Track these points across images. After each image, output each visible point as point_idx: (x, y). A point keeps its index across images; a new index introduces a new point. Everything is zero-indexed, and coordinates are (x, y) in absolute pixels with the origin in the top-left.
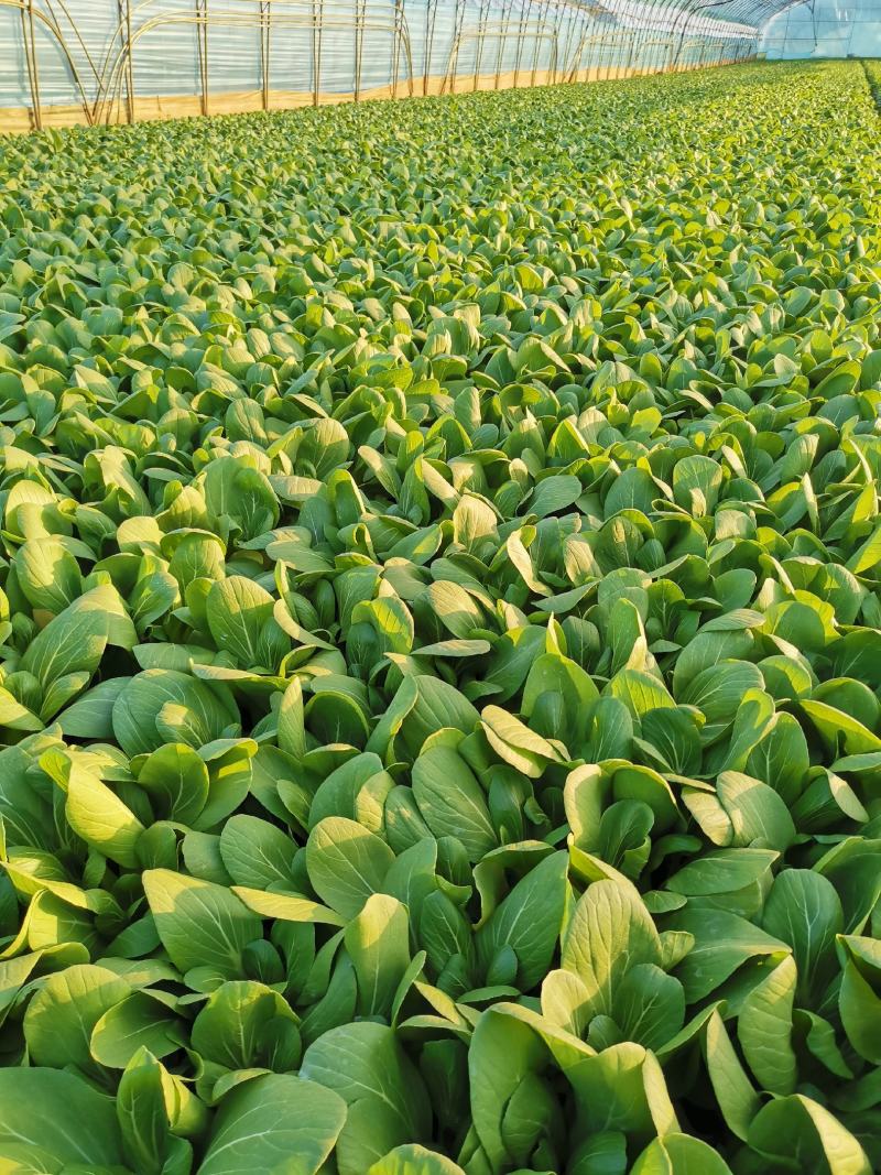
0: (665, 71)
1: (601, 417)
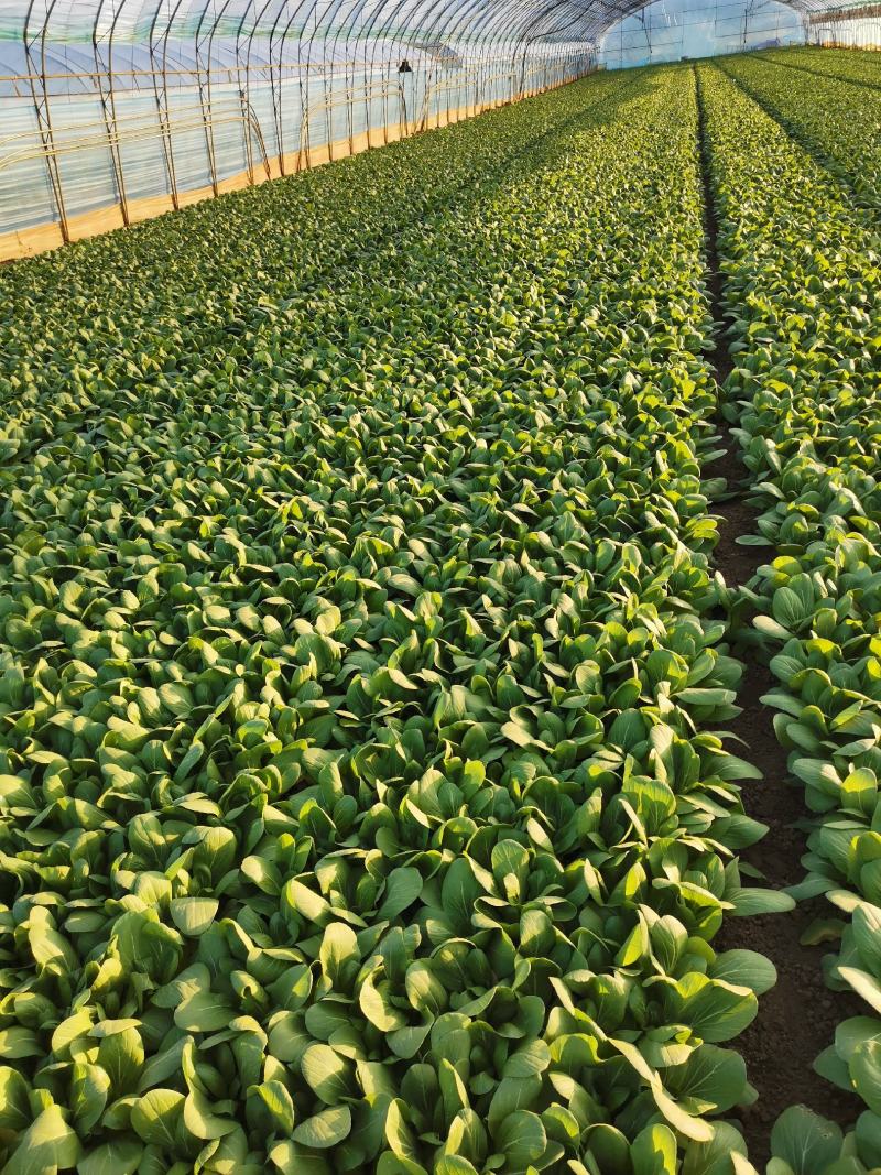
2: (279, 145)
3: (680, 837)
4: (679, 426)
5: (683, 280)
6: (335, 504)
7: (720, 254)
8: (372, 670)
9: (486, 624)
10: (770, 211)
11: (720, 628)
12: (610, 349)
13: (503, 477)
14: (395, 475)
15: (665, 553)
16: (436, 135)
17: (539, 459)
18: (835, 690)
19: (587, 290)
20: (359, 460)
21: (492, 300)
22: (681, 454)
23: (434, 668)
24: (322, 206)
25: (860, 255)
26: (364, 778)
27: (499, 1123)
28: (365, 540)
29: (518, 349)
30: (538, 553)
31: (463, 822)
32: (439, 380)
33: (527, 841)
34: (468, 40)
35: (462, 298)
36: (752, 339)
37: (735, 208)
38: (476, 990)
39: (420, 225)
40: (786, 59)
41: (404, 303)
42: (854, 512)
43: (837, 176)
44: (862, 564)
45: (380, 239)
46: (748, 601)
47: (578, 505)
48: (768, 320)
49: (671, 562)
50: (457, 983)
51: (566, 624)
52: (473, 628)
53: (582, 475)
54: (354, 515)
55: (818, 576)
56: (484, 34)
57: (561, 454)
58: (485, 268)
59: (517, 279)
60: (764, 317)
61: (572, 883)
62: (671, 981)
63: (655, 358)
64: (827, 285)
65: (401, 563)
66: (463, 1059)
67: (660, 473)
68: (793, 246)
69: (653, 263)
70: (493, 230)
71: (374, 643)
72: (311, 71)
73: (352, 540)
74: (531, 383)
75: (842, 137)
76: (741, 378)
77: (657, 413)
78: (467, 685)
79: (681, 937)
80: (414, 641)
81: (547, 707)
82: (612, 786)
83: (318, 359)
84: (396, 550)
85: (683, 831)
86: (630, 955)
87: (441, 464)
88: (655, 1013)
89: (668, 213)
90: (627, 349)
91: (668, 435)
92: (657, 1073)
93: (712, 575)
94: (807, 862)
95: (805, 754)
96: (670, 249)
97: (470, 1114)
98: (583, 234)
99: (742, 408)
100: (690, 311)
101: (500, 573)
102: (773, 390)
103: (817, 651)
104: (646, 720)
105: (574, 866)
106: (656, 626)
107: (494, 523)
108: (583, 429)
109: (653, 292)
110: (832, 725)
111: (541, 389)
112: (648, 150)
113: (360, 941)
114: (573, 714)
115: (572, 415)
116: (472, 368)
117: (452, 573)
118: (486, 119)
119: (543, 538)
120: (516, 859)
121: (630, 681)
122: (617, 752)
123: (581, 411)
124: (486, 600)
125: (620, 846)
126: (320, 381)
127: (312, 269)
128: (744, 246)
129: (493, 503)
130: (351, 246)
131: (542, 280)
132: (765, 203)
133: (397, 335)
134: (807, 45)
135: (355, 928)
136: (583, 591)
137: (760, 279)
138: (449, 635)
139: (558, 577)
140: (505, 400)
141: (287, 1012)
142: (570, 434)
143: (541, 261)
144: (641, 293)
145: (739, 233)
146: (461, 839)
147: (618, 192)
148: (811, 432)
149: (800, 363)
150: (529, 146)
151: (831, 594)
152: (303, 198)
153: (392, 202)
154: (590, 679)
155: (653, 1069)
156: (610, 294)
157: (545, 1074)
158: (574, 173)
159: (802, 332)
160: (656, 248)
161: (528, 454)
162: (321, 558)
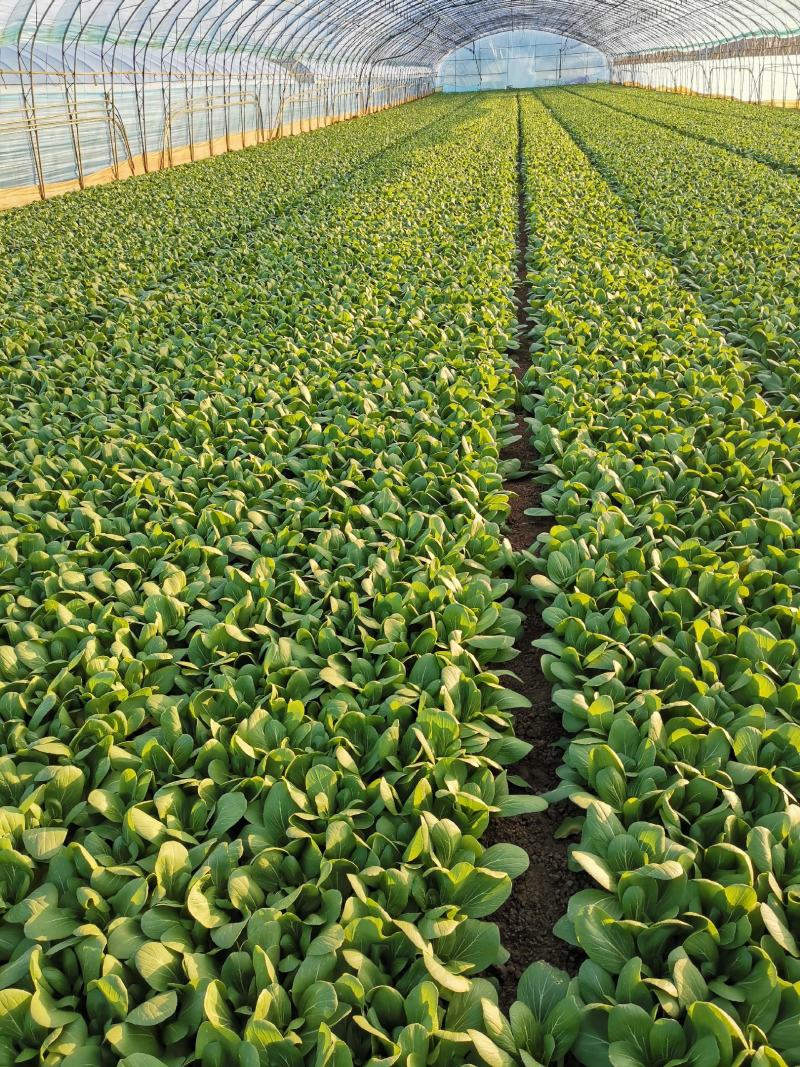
0: (359, 114)
2: (143, 144)
3: (461, 756)
4: (483, 415)
5: (495, 287)
6: (184, 480)
7: (527, 265)
8: (212, 625)
9: (312, 584)
10: (571, 230)
11: (506, 585)
12: (431, 345)
13: (334, 458)
14: (239, 454)
15: (465, 522)
16: (290, 142)
17: (366, 442)
18: (589, 634)
19: (414, 293)
20: (207, 441)
21: (332, 299)
22: (484, 439)
23: (266, 623)
24: (181, 204)
25: (639, 272)
26: (200, 719)
27: (301, 994)
28: (210, 512)
29: (353, 343)
30: (361, 523)
31: (285, 753)
32: (282, 370)
33: (335, 765)
34: (318, 59)
35: (306, 295)
36: (547, 341)
37: (543, 226)
38: (287, 889)
39: (271, 226)
40: (593, 94)
41: (254, 297)
42: (615, 489)
43: (626, 201)
44: (617, 532)
45: (235, 238)
46: (529, 563)
47: (395, 481)
48: (561, 326)
49: (469, 531)
50: (271, 884)
51: (380, 584)
52: (301, 588)
53: (401, 456)
54: (201, 489)
55: (583, 542)
56: (333, 55)
57: (383, 438)
58: (328, 269)
59: (355, 280)
60: (558, 323)
61: (371, 799)
62: (445, 870)
63: (468, 356)
64: (610, 297)
65: (241, 533)
66: (274, 946)
67: (465, 454)
68: (587, 261)
69: (471, 271)
70: (336, 235)
71: (215, 603)
72: (173, 76)
73: (198, 512)
74: (361, 374)
75: (633, 169)
76: (537, 374)
77: (466, 403)
78: (294, 637)
79: (455, 836)
80: (249, 600)
81: (360, 654)
82: (409, 718)
83: (173, 347)
84: (237, 521)
85: (464, 751)
86: (413, 853)
87: (281, 444)
88: (433, 899)
89: (486, 227)
90: (444, 347)
91: (474, 422)
92: (430, 945)
93: (501, 540)
94: (561, 772)
95: (563, 685)
96: (486, 259)
97: (278, 989)
98: (414, 243)
99: (537, 400)
100: (499, 315)
101: (326, 541)
102: (560, 386)
103: (578, 603)
104: (440, 662)
105: (373, 785)
106: (454, 584)
107: (324, 496)
108: (404, 416)
109: (470, 297)
110: (585, 663)
111: (370, 380)
112: (474, 168)
113: (191, 857)
114: (380, 660)
115: (395, 403)
116: (312, 359)
117: (286, 541)
118: (334, 130)
119: (365, 510)
120: (326, 781)
121: (428, 630)
122: (416, 690)
123: (403, 400)
124: (313, 563)
125: (411, 766)
126: (175, 368)
127: (171, 263)
128: (547, 260)
129: (323, 480)
130: (208, 243)
131: (376, 282)
132: (567, 222)
133: (246, 328)
134: (611, 83)
135: (188, 846)
136: (394, 556)
137: (557, 290)
138: (281, 594)
139: (374, 544)
140: (339, 389)
141: (125, 918)
142: (393, 420)
143: (377, 265)
144: (459, 297)
145: (544, 248)
146: (282, 767)
147: (446, 206)
148: (587, 423)
149: (583, 363)
150: (371, 158)
151: (592, 557)
152: (164, 195)
153: (247, 204)
154: (396, 629)
155: (426, 941)
156: (434, 297)
157: (339, 951)
158: (409, 185)
159: (587, 337)
160: (475, 258)
161: (356, 436)
162: (170, 528)
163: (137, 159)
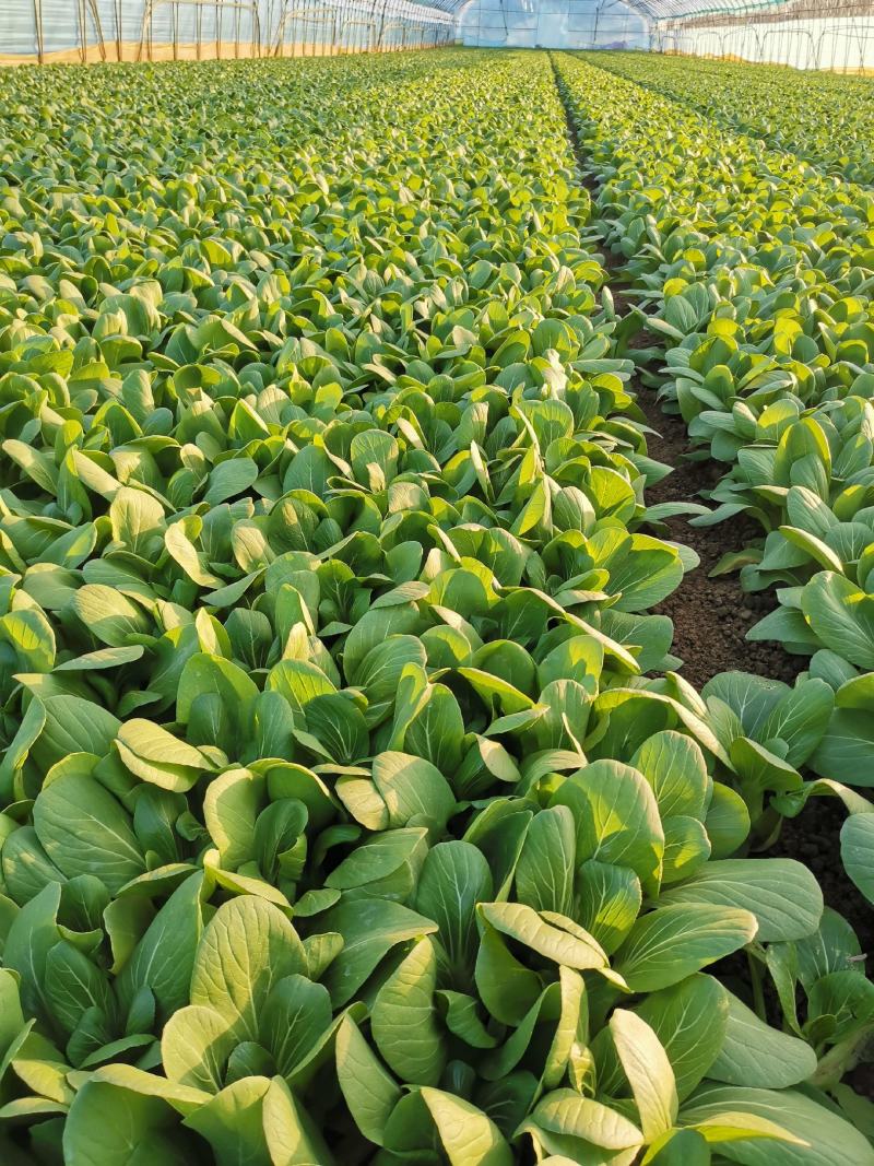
0: (370, 51)
1: (282, 395)
2: (118, 30)
16: (287, 60)
27: (358, 663)
97: (319, 644)
134: (651, 51)
163: (110, 45)
